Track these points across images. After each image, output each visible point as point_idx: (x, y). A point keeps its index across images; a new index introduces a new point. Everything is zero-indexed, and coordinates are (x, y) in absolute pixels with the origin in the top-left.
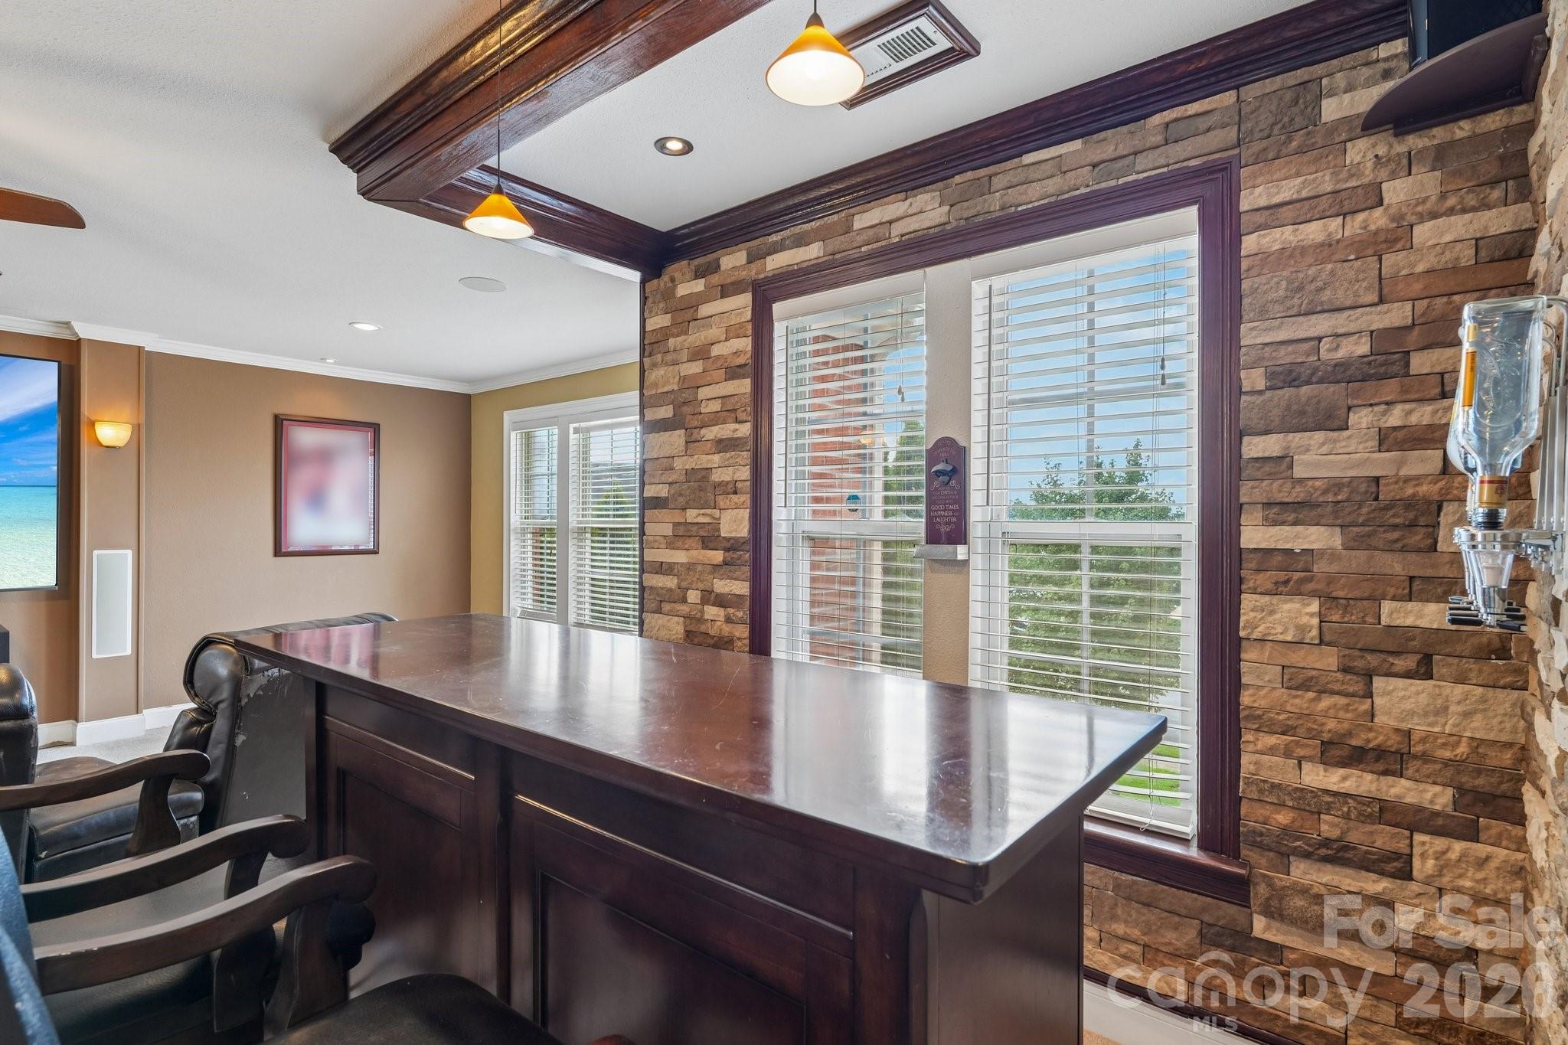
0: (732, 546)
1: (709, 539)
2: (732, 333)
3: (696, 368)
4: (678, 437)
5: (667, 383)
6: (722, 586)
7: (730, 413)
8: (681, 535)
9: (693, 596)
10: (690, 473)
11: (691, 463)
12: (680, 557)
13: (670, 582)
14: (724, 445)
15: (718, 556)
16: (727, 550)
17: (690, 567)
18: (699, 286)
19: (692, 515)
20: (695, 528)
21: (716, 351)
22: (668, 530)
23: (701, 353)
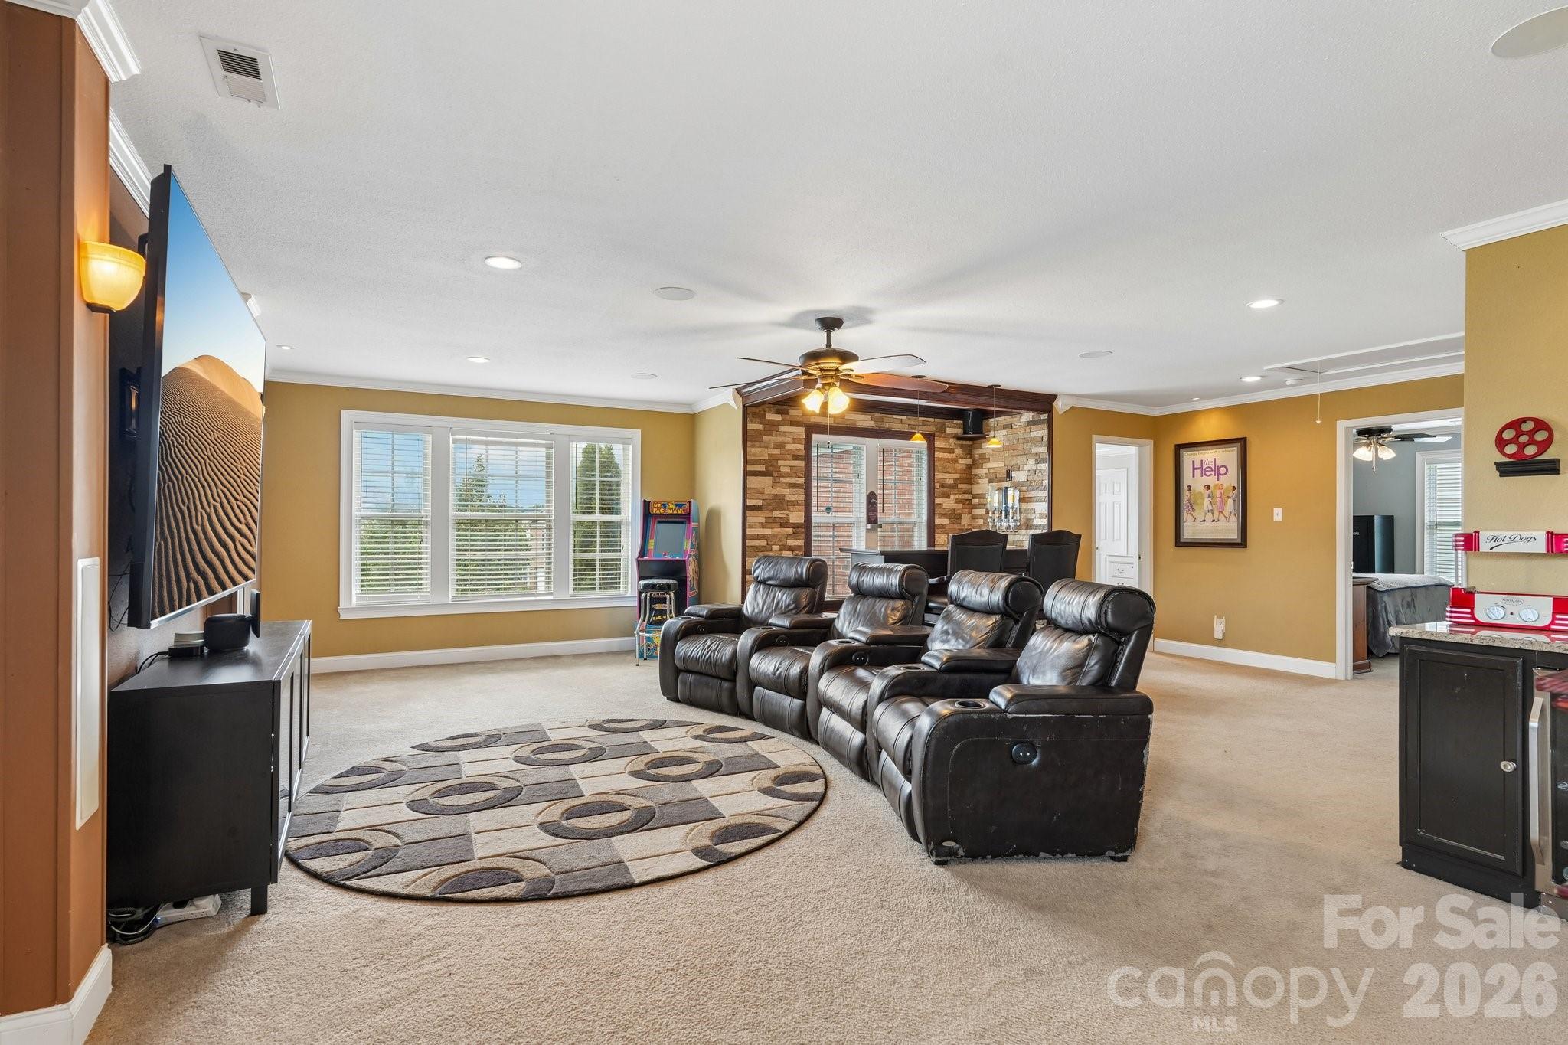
0: (795, 526)
1: (784, 524)
2: (795, 441)
3: (777, 451)
4: (768, 480)
5: (763, 455)
6: (791, 542)
7: (794, 472)
8: (770, 522)
9: (776, 548)
10: (775, 496)
11: (775, 492)
12: (768, 532)
13: (764, 543)
14: (791, 486)
15: (790, 531)
16: (794, 528)
17: (775, 536)
18: (778, 417)
19: (776, 514)
20: (777, 519)
21: (788, 447)
22: (763, 520)
23: (781, 446)
